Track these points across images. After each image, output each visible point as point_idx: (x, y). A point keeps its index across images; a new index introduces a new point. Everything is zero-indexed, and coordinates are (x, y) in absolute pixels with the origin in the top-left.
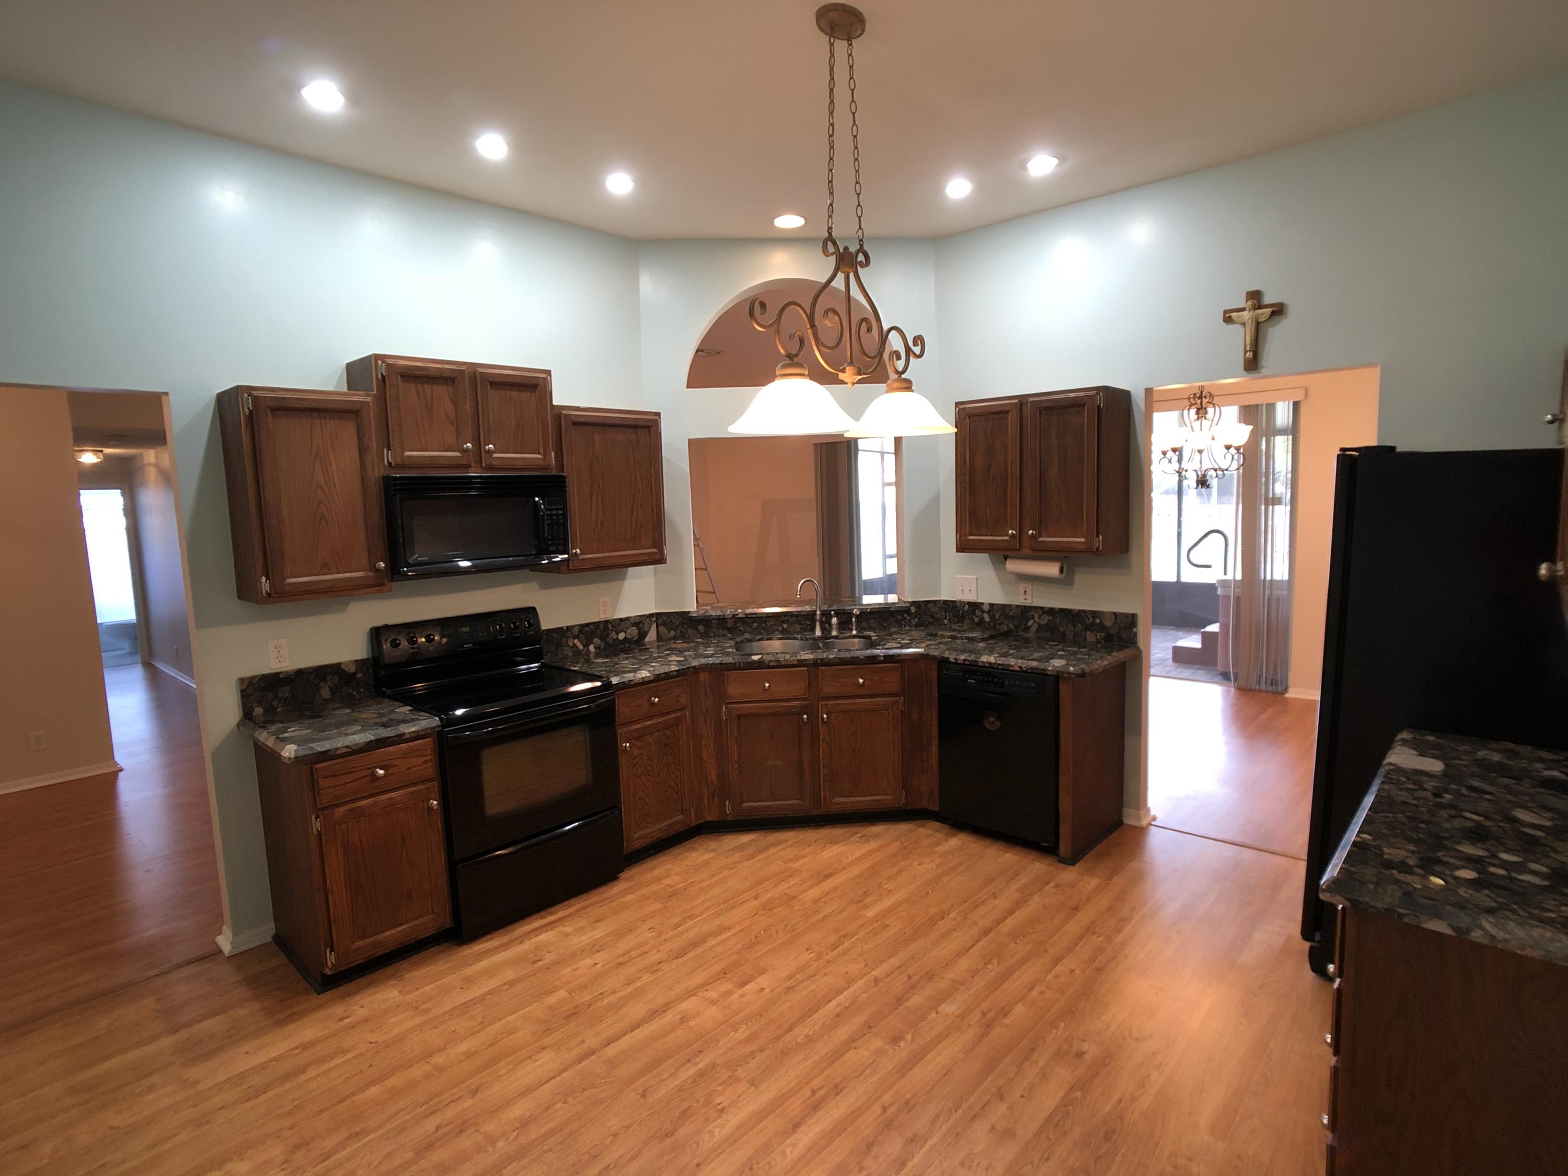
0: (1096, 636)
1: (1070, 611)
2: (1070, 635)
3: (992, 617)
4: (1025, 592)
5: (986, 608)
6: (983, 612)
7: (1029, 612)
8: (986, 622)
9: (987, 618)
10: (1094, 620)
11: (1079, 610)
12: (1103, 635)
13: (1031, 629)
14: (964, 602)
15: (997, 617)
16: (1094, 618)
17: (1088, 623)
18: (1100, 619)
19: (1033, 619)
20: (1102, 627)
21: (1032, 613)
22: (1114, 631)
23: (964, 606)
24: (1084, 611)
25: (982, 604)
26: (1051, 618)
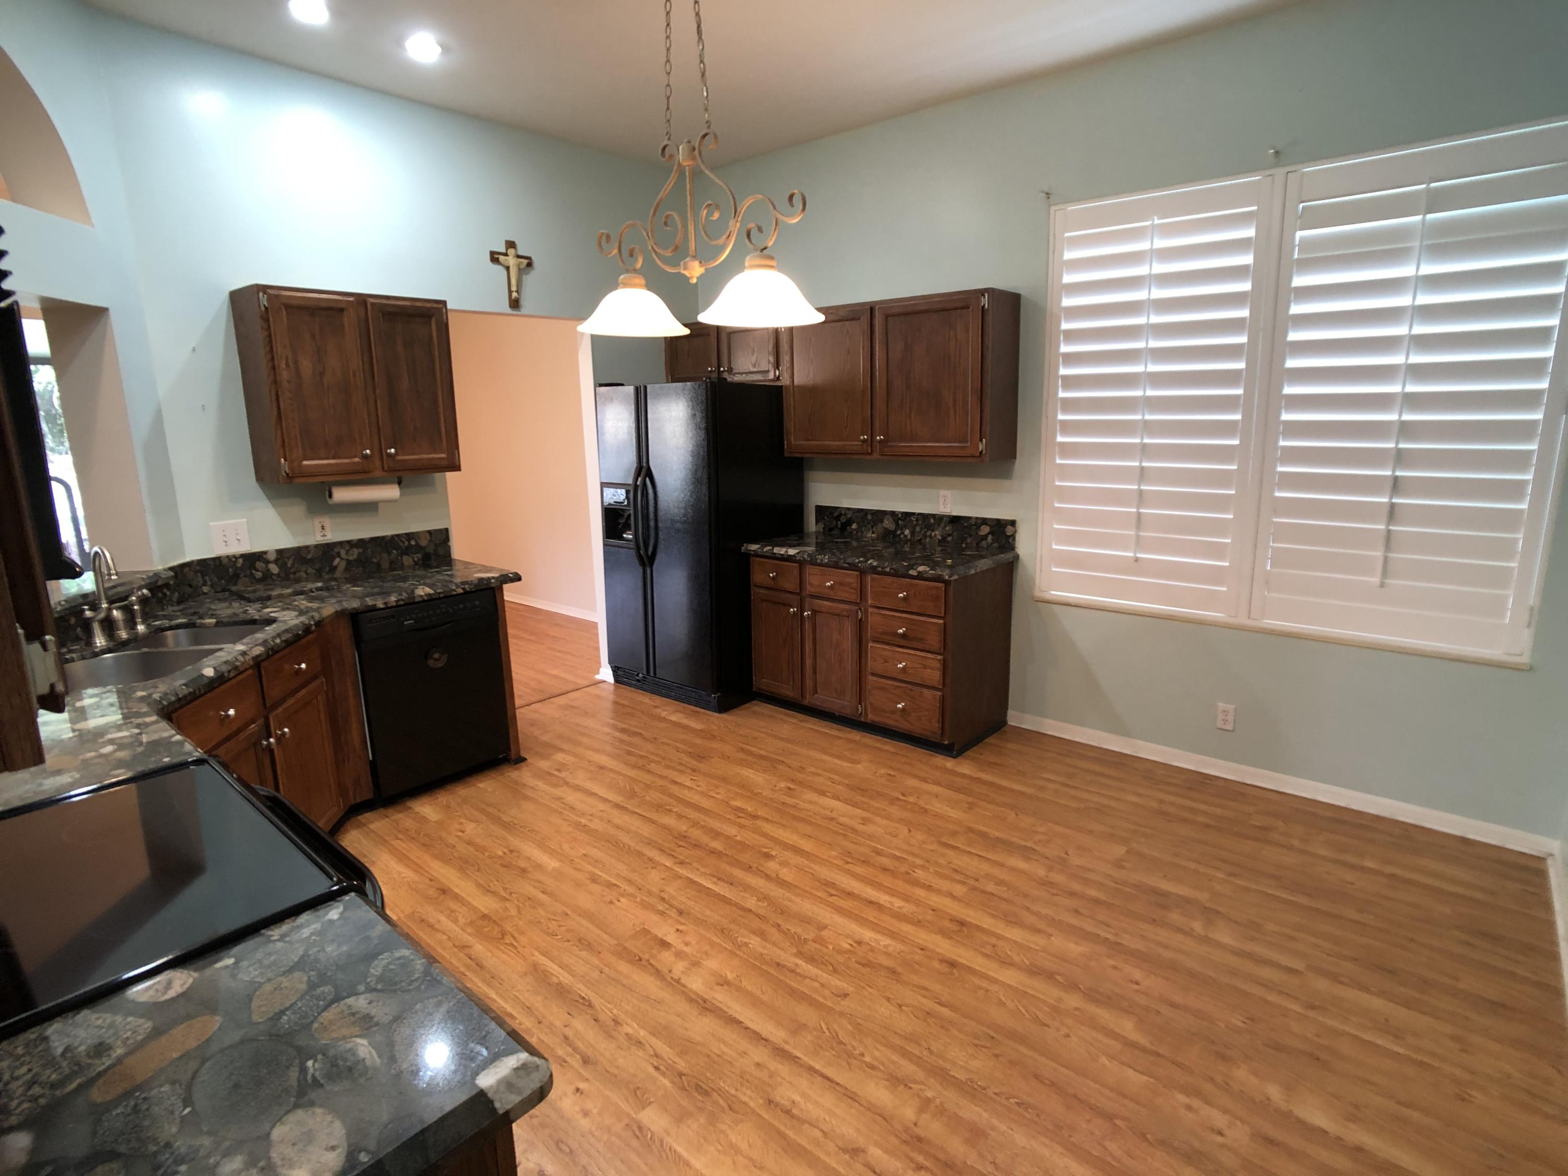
0: (413, 558)
1: (383, 538)
2: (385, 565)
3: (283, 567)
4: (323, 528)
5: (272, 557)
6: (267, 562)
7: (333, 550)
8: (273, 574)
9: (274, 569)
10: (409, 543)
11: (392, 536)
12: (419, 555)
13: (339, 568)
14: (234, 556)
15: (289, 565)
16: (409, 540)
17: (403, 548)
18: (416, 541)
19: (339, 555)
20: (419, 548)
21: (336, 550)
22: (430, 550)
23: (235, 562)
24: (397, 536)
25: (265, 553)
26: (361, 550)
